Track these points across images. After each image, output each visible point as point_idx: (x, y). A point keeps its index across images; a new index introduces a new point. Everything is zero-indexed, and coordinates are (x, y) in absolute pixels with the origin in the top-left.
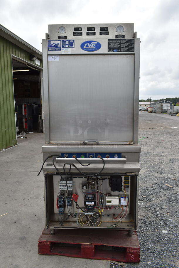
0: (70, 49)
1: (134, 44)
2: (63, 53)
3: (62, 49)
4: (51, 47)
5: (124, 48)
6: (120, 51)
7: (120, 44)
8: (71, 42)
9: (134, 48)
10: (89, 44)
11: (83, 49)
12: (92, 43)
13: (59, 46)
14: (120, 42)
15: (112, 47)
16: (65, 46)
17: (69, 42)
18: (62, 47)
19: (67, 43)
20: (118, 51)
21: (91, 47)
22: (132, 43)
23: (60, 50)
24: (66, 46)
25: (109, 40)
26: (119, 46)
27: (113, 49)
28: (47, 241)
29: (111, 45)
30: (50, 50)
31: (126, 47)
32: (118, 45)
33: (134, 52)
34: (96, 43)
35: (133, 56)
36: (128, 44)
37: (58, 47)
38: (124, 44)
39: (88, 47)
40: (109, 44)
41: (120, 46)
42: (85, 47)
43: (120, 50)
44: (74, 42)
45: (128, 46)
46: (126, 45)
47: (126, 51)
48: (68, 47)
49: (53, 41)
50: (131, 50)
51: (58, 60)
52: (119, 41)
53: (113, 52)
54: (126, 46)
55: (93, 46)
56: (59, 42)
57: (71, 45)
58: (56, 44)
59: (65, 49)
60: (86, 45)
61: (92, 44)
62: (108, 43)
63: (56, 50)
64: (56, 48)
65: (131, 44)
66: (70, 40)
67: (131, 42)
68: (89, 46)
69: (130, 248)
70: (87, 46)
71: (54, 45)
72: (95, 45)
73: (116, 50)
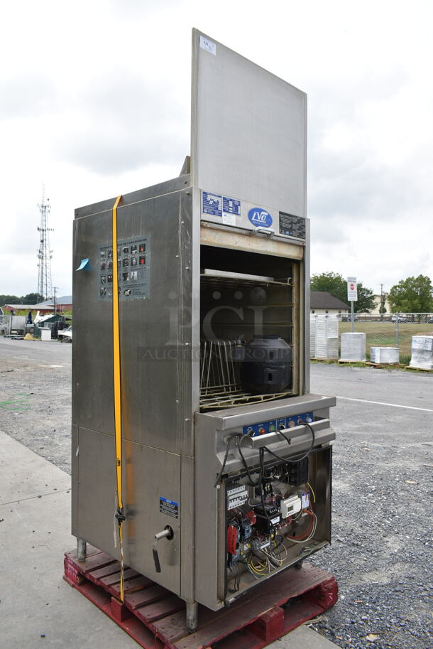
0: (234, 217)
1: (304, 226)
2: (223, 222)
3: (223, 213)
4: (207, 207)
5: (295, 230)
7: (291, 223)
9: (304, 233)
10: (258, 214)
11: (251, 221)
12: (262, 213)
13: (220, 207)
14: (292, 220)
15: (283, 225)
16: (227, 210)
17: (234, 204)
18: (225, 211)
19: (231, 202)
20: (290, 235)
21: (260, 219)
22: (303, 224)
23: (220, 215)
24: (229, 210)
25: (280, 213)
26: (290, 226)
27: (285, 230)
28: (204, 646)
29: (282, 221)
30: (205, 211)
33: (305, 239)
34: (267, 214)
36: (299, 225)
37: (217, 209)
38: (296, 224)
40: (280, 220)
41: (292, 227)
42: (253, 219)
43: (292, 232)
44: (239, 205)
45: (299, 228)
48: (231, 212)
49: (210, 194)
50: (302, 235)
52: (291, 218)
53: (285, 234)
55: (263, 218)
56: (219, 199)
57: (236, 212)
58: (214, 202)
59: (226, 214)
60: (255, 214)
61: (262, 215)
62: (280, 217)
63: (214, 213)
64: (215, 210)
66: (235, 200)
67: (302, 222)
69: (324, 583)
70: (256, 218)
71: (211, 203)
72: (265, 217)
73: (288, 233)
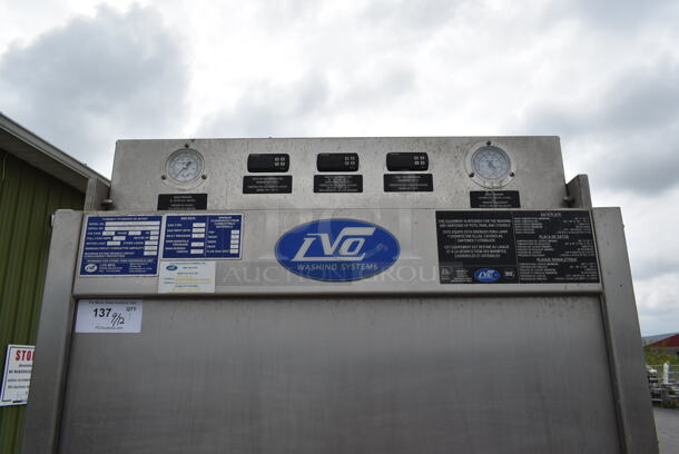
1: (589, 237)
2: (164, 289)
3: (163, 264)
4: (101, 255)
5: (532, 260)
6: (515, 280)
7: (509, 238)
8: (220, 224)
10: (325, 238)
11: (292, 267)
12: (347, 231)
13: (150, 249)
14: (511, 229)
15: (464, 252)
16: (181, 250)
17: (211, 227)
18: (167, 255)
19: (199, 230)
20: (503, 280)
21: (336, 253)
22: (577, 230)
23: (151, 268)
24: (189, 248)
25: (440, 215)
26: (504, 248)
27: (473, 269)
29: (454, 242)
30: (89, 268)
31: (548, 254)
32: (499, 242)
33: (598, 281)
34: (369, 231)
35: (591, 303)
36: (553, 239)
37: (139, 254)
38: (535, 236)
39: (322, 254)
40: (443, 239)
41: (512, 251)
42: (300, 256)
43: (516, 271)
44: (237, 226)
45: (559, 249)
46: (546, 242)
47: (551, 279)
48: (201, 251)
49: (116, 219)
50: (578, 271)
51: (138, 330)
52: (504, 223)
53: (475, 281)
54: (549, 248)
55: (352, 248)
56: (152, 226)
57: (220, 241)
58: (129, 238)
59: (181, 264)
60: (308, 242)
61: (345, 238)
62: (439, 230)
63: (125, 270)
64: (127, 261)
65: (574, 237)
66: (216, 217)
67: (573, 226)
68: (328, 249)
70: (316, 249)
71: (117, 240)
72: (362, 241)
73: (489, 274)
